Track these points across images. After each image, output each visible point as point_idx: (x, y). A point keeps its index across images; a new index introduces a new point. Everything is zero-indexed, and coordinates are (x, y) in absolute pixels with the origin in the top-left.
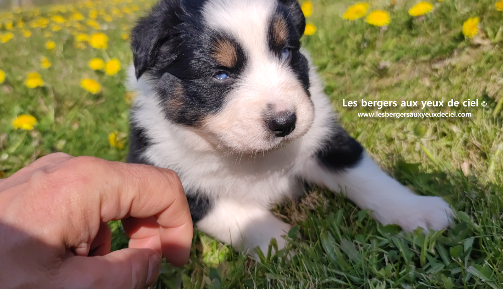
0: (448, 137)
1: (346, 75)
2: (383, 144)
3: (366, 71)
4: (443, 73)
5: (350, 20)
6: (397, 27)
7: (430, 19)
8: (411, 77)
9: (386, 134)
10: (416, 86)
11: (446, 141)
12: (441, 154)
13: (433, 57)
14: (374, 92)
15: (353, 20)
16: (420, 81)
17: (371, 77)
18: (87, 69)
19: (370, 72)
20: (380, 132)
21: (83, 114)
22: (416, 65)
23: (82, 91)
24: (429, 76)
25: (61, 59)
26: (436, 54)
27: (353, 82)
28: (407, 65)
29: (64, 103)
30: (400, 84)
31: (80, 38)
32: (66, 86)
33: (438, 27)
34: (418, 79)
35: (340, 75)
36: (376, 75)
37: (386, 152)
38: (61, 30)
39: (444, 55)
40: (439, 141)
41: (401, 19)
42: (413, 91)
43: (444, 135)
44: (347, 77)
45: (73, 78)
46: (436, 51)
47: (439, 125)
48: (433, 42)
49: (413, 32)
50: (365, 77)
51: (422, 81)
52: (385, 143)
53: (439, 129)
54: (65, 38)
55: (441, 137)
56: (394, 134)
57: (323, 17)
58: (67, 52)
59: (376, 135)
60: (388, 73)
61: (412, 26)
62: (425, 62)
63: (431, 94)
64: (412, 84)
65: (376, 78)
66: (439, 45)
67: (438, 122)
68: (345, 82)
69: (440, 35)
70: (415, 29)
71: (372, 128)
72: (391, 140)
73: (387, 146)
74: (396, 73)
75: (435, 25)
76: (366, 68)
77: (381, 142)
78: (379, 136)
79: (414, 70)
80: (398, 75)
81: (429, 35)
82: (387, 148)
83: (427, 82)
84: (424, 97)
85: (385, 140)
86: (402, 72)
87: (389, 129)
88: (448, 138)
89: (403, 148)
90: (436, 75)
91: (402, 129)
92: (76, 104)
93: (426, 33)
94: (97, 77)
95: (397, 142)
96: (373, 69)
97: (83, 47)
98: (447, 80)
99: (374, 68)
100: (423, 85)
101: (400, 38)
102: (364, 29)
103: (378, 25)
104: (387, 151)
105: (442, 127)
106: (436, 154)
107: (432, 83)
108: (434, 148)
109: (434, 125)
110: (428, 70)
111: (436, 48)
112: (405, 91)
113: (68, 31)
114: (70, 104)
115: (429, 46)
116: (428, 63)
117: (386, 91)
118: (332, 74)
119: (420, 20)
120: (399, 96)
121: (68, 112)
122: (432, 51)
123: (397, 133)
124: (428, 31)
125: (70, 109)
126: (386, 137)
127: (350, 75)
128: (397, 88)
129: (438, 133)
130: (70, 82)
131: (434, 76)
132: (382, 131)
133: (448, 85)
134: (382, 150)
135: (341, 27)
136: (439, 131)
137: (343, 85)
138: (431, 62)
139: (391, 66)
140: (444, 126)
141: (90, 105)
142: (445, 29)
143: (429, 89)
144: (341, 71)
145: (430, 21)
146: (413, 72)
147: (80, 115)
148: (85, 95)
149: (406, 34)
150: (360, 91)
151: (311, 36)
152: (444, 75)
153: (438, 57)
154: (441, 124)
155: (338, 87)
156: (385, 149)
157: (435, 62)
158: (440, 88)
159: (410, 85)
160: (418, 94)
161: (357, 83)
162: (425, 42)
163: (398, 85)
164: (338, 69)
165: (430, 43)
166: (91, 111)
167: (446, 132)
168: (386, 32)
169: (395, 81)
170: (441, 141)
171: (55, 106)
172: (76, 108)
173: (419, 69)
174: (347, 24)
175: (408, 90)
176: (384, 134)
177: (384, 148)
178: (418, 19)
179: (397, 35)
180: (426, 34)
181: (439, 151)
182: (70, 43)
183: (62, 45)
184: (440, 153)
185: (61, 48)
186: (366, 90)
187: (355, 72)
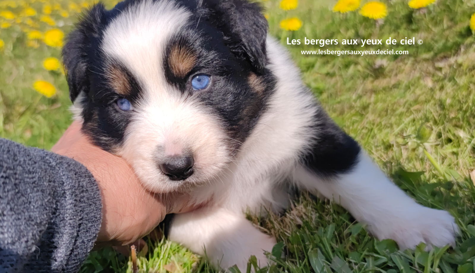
0: (454, 143)
1: (337, 76)
2: (380, 152)
3: (359, 71)
4: (448, 72)
5: (341, 12)
6: (395, 21)
7: (433, 12)
8: (411, 77)
9: (383, 140)
10: (417, 87)
11: (452, 148)
12: (447, 162)
13: (436, 55)
14: (369, 94)
15: (344, 13)
16: (421, 82)
17: (365, 77)
18: (40, 69)
19: (364, 72)
20: (376, 138)
21: (37, 120)
22: (416, 64)
23: (35, 94)
24: (431, 76)
25: (10, 58)
26: (440, 51)
27: (345, 84)
28: (406, 64)
29: (14, 108)
30: (399, 84)
31: (33, 35)
32: (16, 88)
33: (441, 21)
34: (419, 78)
35: (329, 75)
36: (371, 75)
37: (383, 160)
38: (11, 27)
39: (449, 53)
40: (444, 147)
41: (399, 12)
42: (414, 92)
43: (449, 141)
44: (338, 78)
45: (24, 80)
46: (440, 48)
47: (444, 129)
48: (437, 38)
49: (414, 27)
50: (359, 78)
51: (424, 81)
52: (383, 151)
53: (444, 134)
54: (15, 35)
55: (446, 144)
56: (392, 139)
57: (310, 10)
58: (17, 52)
59: (371, 141)
60: (384, 73)
61: (412, 20)
62: (426, 60)
63: (434, 96)
64: (413, 85)
65: (371, 79)
66: (443, 41)
67: (442, 126)
68: (336, 83)
69: (444, 30)
70: (416, 23)
71: (367, 134)
72: (388, 147)
73: (384, 153)
74: (394, 73)
75: (439, 18)
76: (359, 68)
77: (378, 148)
78: (374, 143)
79: (415, 70)
80: (396, 75)
81: (431, 30)
82: (385, 156)
83: (429, 83)
84: (426, 99)
85: (382, 147)
86: (401, 71)
87: (387, 134)
88: (453, 145)
89: (403, 155)
90: (440, 74)
91: (401, 134)
92: (28, 109)
93: (429, 27)
94: (51, 79)
95: (395, 148)
96: (368, 69)
97: (36, 45)
98: (453, 80)
99: (369, 67)
100: (425, 86)
101: (399, 33)
102: (357, 24)
103: (375, 18)
104: (385, 159)
105: (447, 132)
106: (441, 162)
107: (435, 83)
108: (439, 155)
109: (438, 130)
110: (431, 69)
111: (440, 45)
112: (404, 93)
113: (18, 28)
114: (22, 109)
115: (432, 42)
116: (431, 62)
117: (383, 92)
118: (321, 74)
119: (421, 13)
120: (398, 98)
121: (19, 118)
122: (435, 48)
123: (396, 138)
124: (430, 26)
125: (22, 114)
126: (384, 143)
127: (341, 76)
128: (396, 90)
129: (442, 139)
130: (21, 85)
131: (438, 76)
132: (378, 136)
133: (454, 86)
134: (378, 158)
135: (330, 21)
136: (444, 137)
137: (334, 86)
138: (433, 60)
139: (389, 65)
140: (450, 131)
141: (43, 110)
142: (450, 24)
143: (432, 90)
144: (331, 71)
145: (433, 14)
146: (413, 71)
147: (32, 122)
148: (38, 99)
149: (405, 29)
150: (353, 93)
151: (297, 31)
152: (449, 74)
153: (442, 55)
154: (447, 129)
155: (328, 89)
156: (383, 156)
157: (438, 61)
158: (445, 89)
159: (410, 86)
160: (419, 96)
161: (349, 84)
162: (427, 38)
163: (396, 86)
164: (327, 69)
165: (432, 39)
166: (45, 117)
167: (452, 138)
168: (382, 27)
169: (393, 82)
170: (446, 148)
171: (4, 112)
172: (28, 113)
173: (420, 68)
174: (338, 18)
175: (408, 91)
176: (381, 140)
177: (381, 156)
178: (419, 11)
179: (395, 31)
180: (428, 30)
181: (444, 159)
182: (21, 40)
183: (12, 43)
184: (445, 161)
185: (10, 46)
186: (360, 91)
187: (347, 72)
